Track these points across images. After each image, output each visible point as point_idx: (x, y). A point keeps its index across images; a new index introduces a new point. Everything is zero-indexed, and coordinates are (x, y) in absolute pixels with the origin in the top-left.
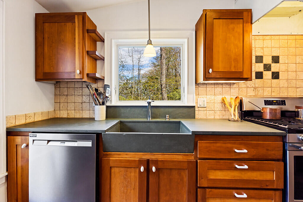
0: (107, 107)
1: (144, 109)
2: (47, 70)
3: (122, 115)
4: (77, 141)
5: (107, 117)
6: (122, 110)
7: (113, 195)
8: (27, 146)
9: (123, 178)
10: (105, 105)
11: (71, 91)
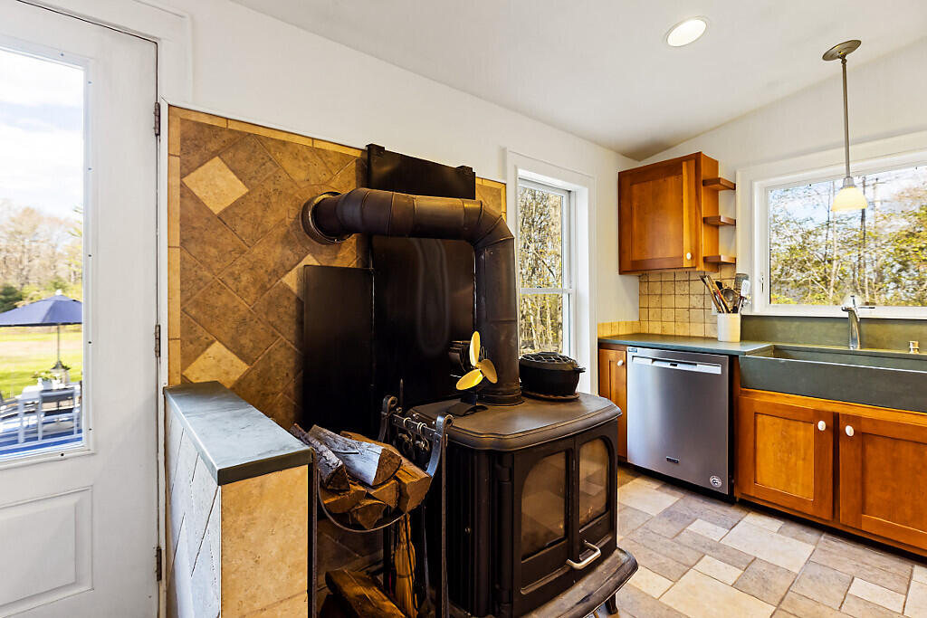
0: (743, 317)
1: (840, 325)
2: (636, 256)
3: (780, 335)
4: (696, 364)
5: (742, 339)
6: (779, 325)
7: (761, 460)
8: (625, 364)
9: (780, 435)
10: (739, 314)
11: (669, 288)
